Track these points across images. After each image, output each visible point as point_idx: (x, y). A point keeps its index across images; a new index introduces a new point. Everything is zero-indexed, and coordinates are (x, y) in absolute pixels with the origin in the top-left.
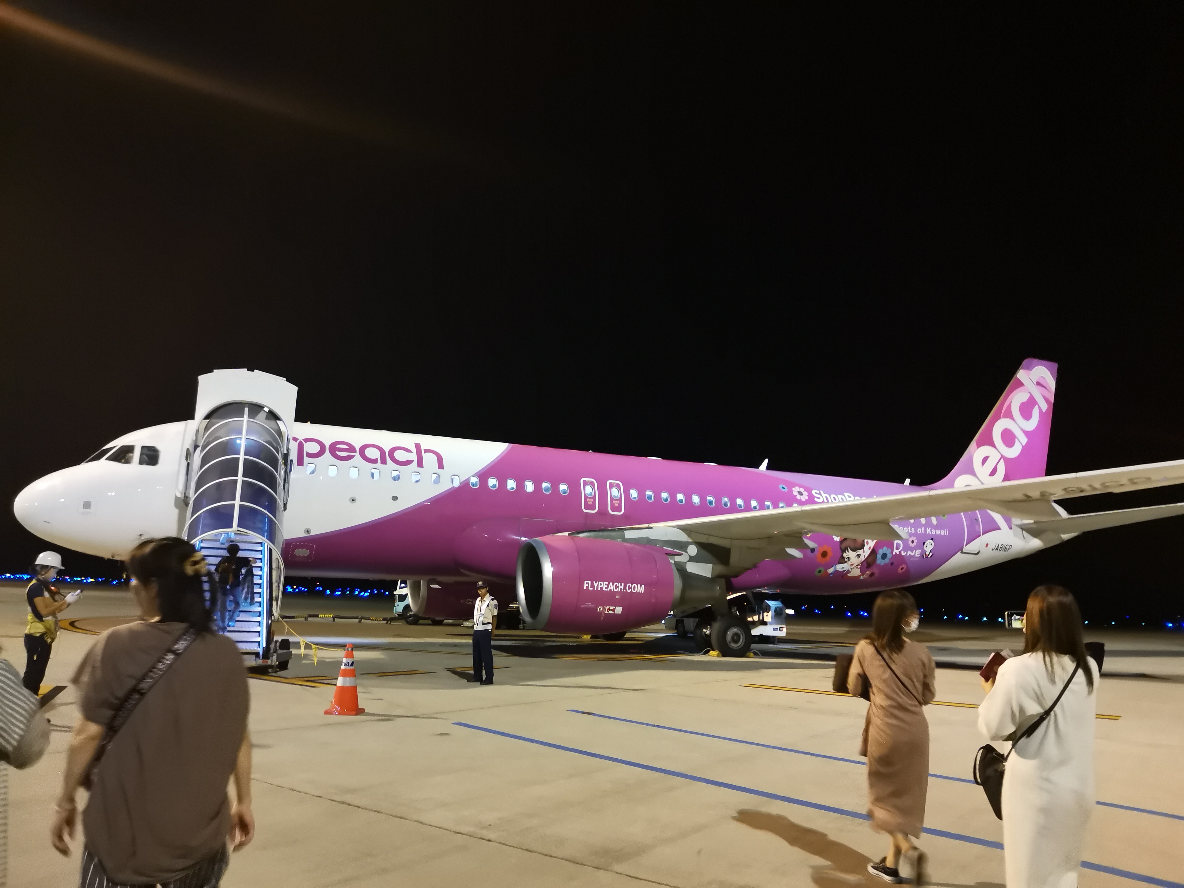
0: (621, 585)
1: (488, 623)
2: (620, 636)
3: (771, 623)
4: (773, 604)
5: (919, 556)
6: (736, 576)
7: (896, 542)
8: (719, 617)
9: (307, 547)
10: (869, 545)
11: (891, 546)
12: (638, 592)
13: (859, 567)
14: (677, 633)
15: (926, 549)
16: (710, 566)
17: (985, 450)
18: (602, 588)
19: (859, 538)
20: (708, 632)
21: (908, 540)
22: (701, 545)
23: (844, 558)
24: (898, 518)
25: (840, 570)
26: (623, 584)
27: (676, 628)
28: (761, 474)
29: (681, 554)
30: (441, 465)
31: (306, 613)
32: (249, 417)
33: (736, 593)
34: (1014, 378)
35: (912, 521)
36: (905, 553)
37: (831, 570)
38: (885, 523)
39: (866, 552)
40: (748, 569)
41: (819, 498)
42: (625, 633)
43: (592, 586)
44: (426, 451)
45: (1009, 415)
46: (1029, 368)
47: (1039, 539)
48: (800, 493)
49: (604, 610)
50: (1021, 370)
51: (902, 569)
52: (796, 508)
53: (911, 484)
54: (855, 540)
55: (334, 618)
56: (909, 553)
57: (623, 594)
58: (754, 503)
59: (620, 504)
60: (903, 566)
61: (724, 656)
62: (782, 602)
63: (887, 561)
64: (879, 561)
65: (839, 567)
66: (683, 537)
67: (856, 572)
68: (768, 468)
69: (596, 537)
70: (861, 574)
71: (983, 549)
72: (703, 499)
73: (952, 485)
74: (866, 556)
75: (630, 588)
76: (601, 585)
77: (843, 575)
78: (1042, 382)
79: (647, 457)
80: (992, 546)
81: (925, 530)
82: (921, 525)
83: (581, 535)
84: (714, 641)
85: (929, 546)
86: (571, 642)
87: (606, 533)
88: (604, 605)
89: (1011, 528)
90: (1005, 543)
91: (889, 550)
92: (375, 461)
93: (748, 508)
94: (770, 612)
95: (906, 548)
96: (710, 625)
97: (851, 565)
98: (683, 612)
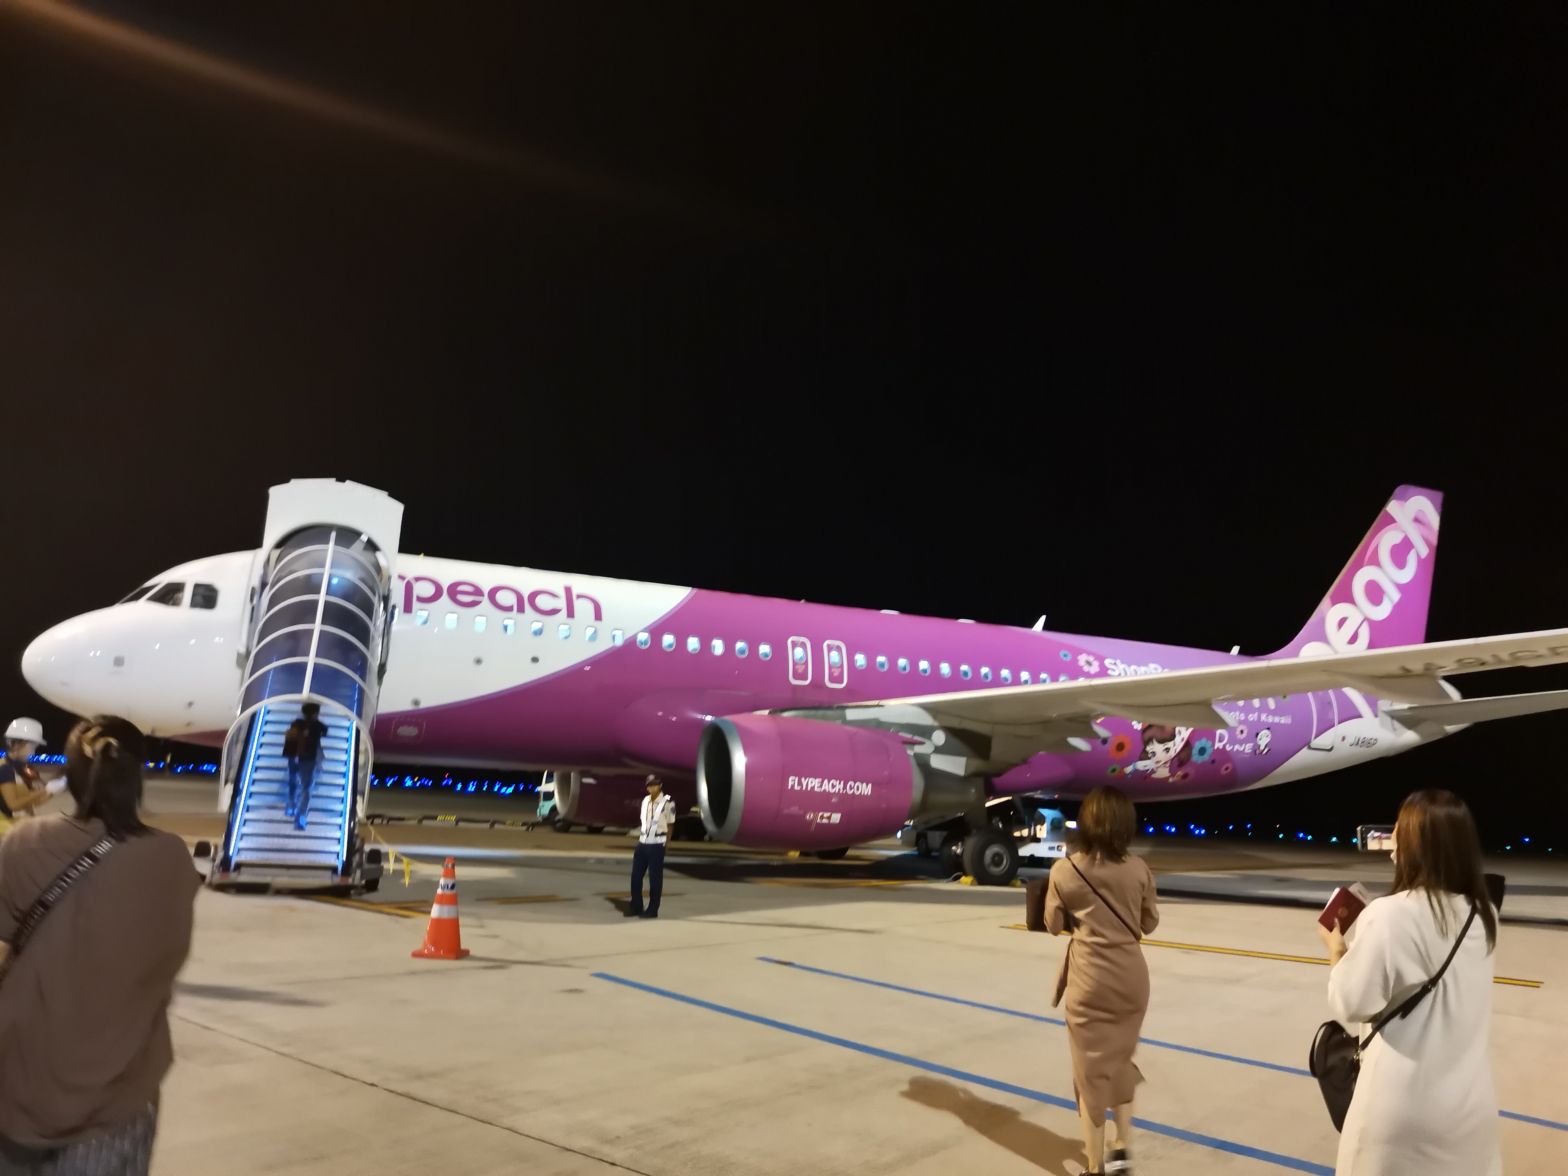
0: (840, 783)
1: (663, 834)
2: (840, 853)
3: (1046, 840)
4: (1049, 814)
5: (1250, 751)
6: (999, 775)
7: (1219, 732)
8: (974, 831)
9: (416, 724)
10: (1182, 734)
11: (1212, 737)
12: (863, 793)
13: (1168, 765)
14: (918, 850)
15: (1260, 743)
16: (963, 760)
17: (1343, 609)
18: (813, 788)
19: (1167, 723)
20: (959, 851)
21: (1235, 729)
22: (951, 731)
23: (1147, 753)
24: (1221, 698)
25: (1141, 769)
26: (842, 783)
27: (917, 844)
28: (1035, 637)
29: (922, 743)
30: (598, 616)
31: (420, 813)
32: (336, 543)
33: (999, 798)
34: (1382, 513)
35: (1241, 703)
36: (1232, 747)
37: (1129, 769)
38: (1206, 704)
39: (1177, 744)
40: (1015, 765)
41: (1114, 670)
42: (846, 850)
43: (800, 783)
44: (579, 597)
45: (1375, 561)
46: (1404, 498)
47: (1416, 731)
48: (1089, 663)
49: (815, 817)
50: (1394, 501)
51: (1227, 769)
52: (1082, 682)
53: (1240, 652)
54: (1162, 728)
55: (457, 822)
56: (1237, 747)
57: (844, 798)
58: (1025, 675)
59: (842, 673)
60: (1229, 765)
61: (981, 883)
62: (1062, 811)
63: (1206, 757)
64: (1196, 757)
65: (1141, 765)
66: (926, 720)
67: (1163, 773)
68: (1046, 627)
69: (807, 717)
70: (1169, 775)
71: (1338, 743)
72: (955, 668)
73: (1296, 654)
74: (1178, 751)
75: (851, 788)
76: (813, 783)
77: (1146, 775)
78: (1421, 518)
79: (881, 609)
80: (1350, 740)
81: (1259, 717)
82: (1253, 710)
83: (786, 714)
84: (967, 862)
85: (1264, 738)
86: (775, 860)
87: (821, 712)
88: (816, 811)
89: (1376, 716)
90: (1369, 736)
91: (1209, 743)
92: (509, 609)
93: (1016, 682)
94: (1045, 825)
95: (1233, 741)
96: (963, 841)
97: (1157, 762)
98: (926, 823)
